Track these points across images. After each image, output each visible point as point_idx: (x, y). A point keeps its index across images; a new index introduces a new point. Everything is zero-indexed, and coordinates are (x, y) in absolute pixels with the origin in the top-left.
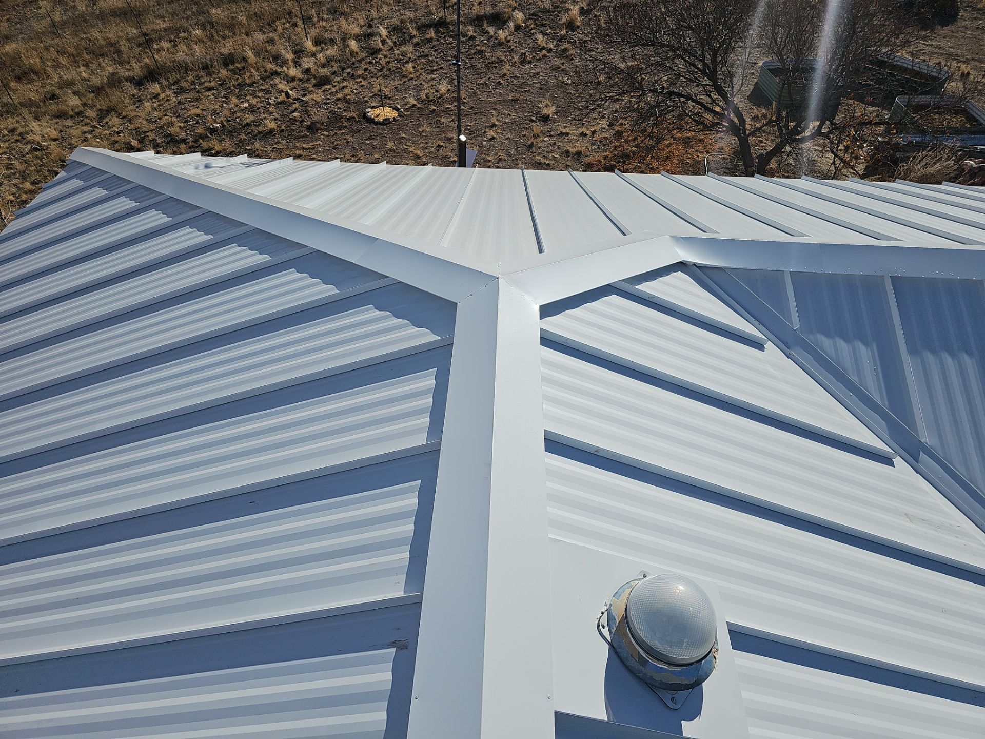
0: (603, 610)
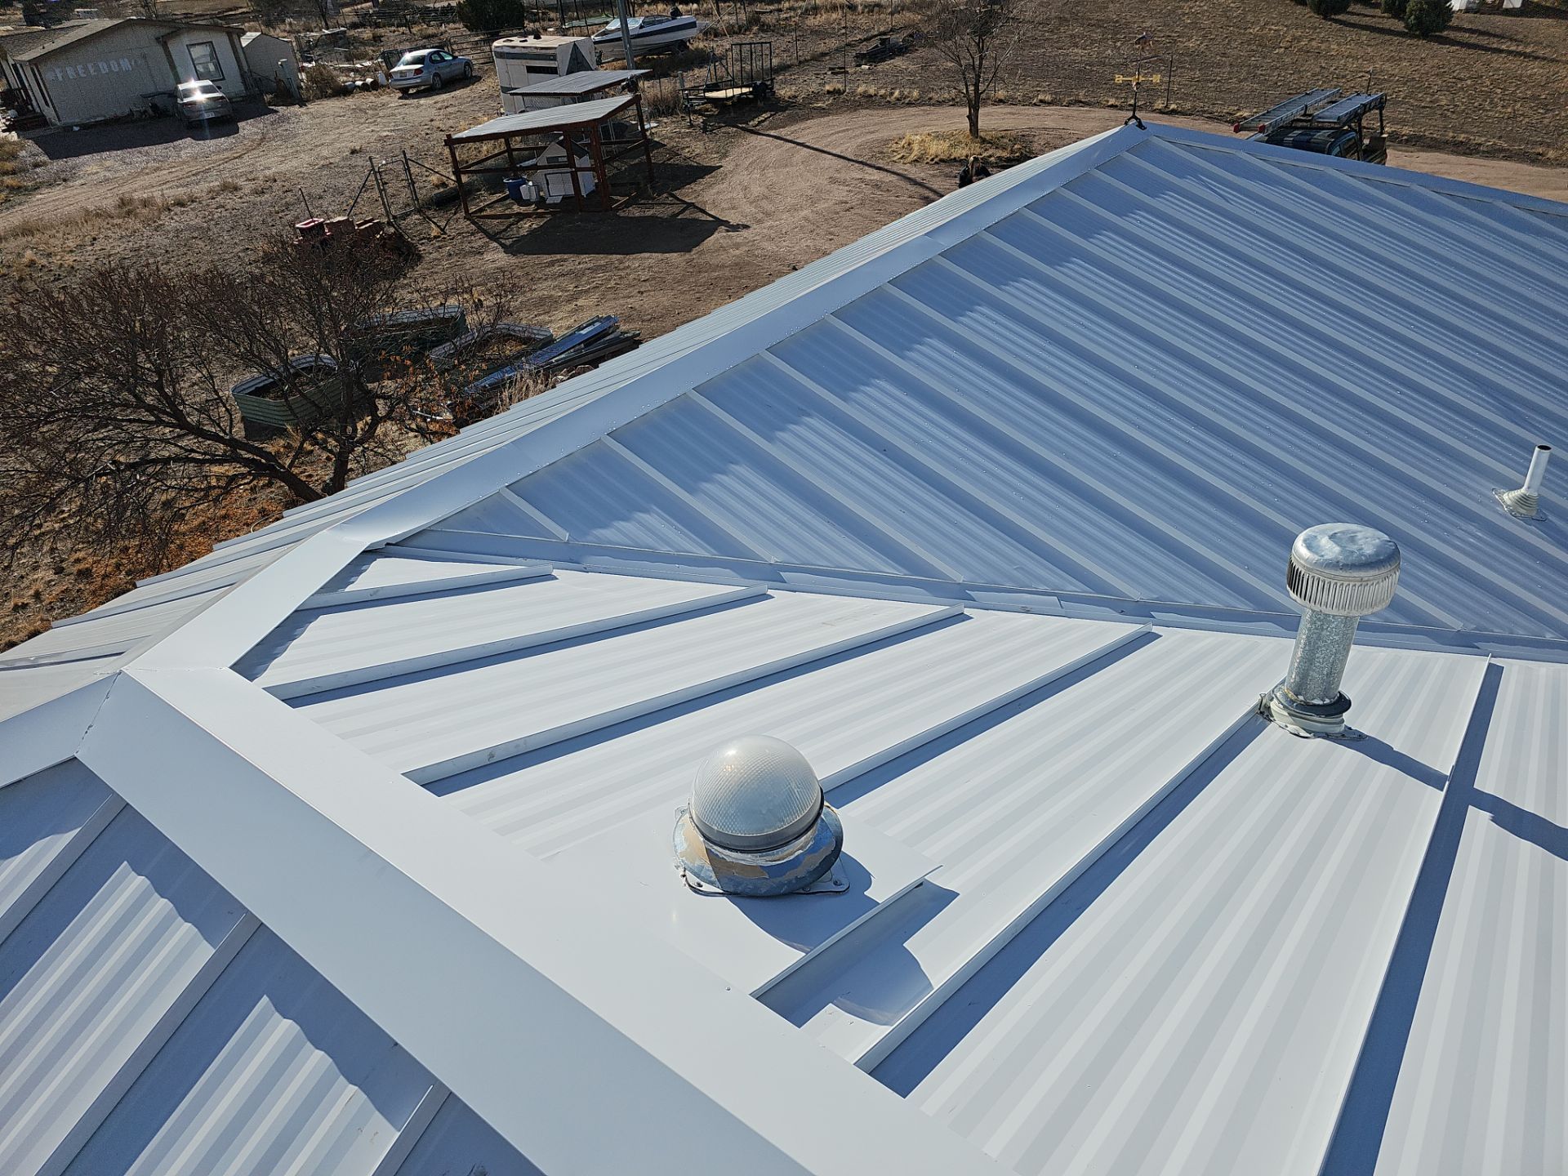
0: (682, 873)
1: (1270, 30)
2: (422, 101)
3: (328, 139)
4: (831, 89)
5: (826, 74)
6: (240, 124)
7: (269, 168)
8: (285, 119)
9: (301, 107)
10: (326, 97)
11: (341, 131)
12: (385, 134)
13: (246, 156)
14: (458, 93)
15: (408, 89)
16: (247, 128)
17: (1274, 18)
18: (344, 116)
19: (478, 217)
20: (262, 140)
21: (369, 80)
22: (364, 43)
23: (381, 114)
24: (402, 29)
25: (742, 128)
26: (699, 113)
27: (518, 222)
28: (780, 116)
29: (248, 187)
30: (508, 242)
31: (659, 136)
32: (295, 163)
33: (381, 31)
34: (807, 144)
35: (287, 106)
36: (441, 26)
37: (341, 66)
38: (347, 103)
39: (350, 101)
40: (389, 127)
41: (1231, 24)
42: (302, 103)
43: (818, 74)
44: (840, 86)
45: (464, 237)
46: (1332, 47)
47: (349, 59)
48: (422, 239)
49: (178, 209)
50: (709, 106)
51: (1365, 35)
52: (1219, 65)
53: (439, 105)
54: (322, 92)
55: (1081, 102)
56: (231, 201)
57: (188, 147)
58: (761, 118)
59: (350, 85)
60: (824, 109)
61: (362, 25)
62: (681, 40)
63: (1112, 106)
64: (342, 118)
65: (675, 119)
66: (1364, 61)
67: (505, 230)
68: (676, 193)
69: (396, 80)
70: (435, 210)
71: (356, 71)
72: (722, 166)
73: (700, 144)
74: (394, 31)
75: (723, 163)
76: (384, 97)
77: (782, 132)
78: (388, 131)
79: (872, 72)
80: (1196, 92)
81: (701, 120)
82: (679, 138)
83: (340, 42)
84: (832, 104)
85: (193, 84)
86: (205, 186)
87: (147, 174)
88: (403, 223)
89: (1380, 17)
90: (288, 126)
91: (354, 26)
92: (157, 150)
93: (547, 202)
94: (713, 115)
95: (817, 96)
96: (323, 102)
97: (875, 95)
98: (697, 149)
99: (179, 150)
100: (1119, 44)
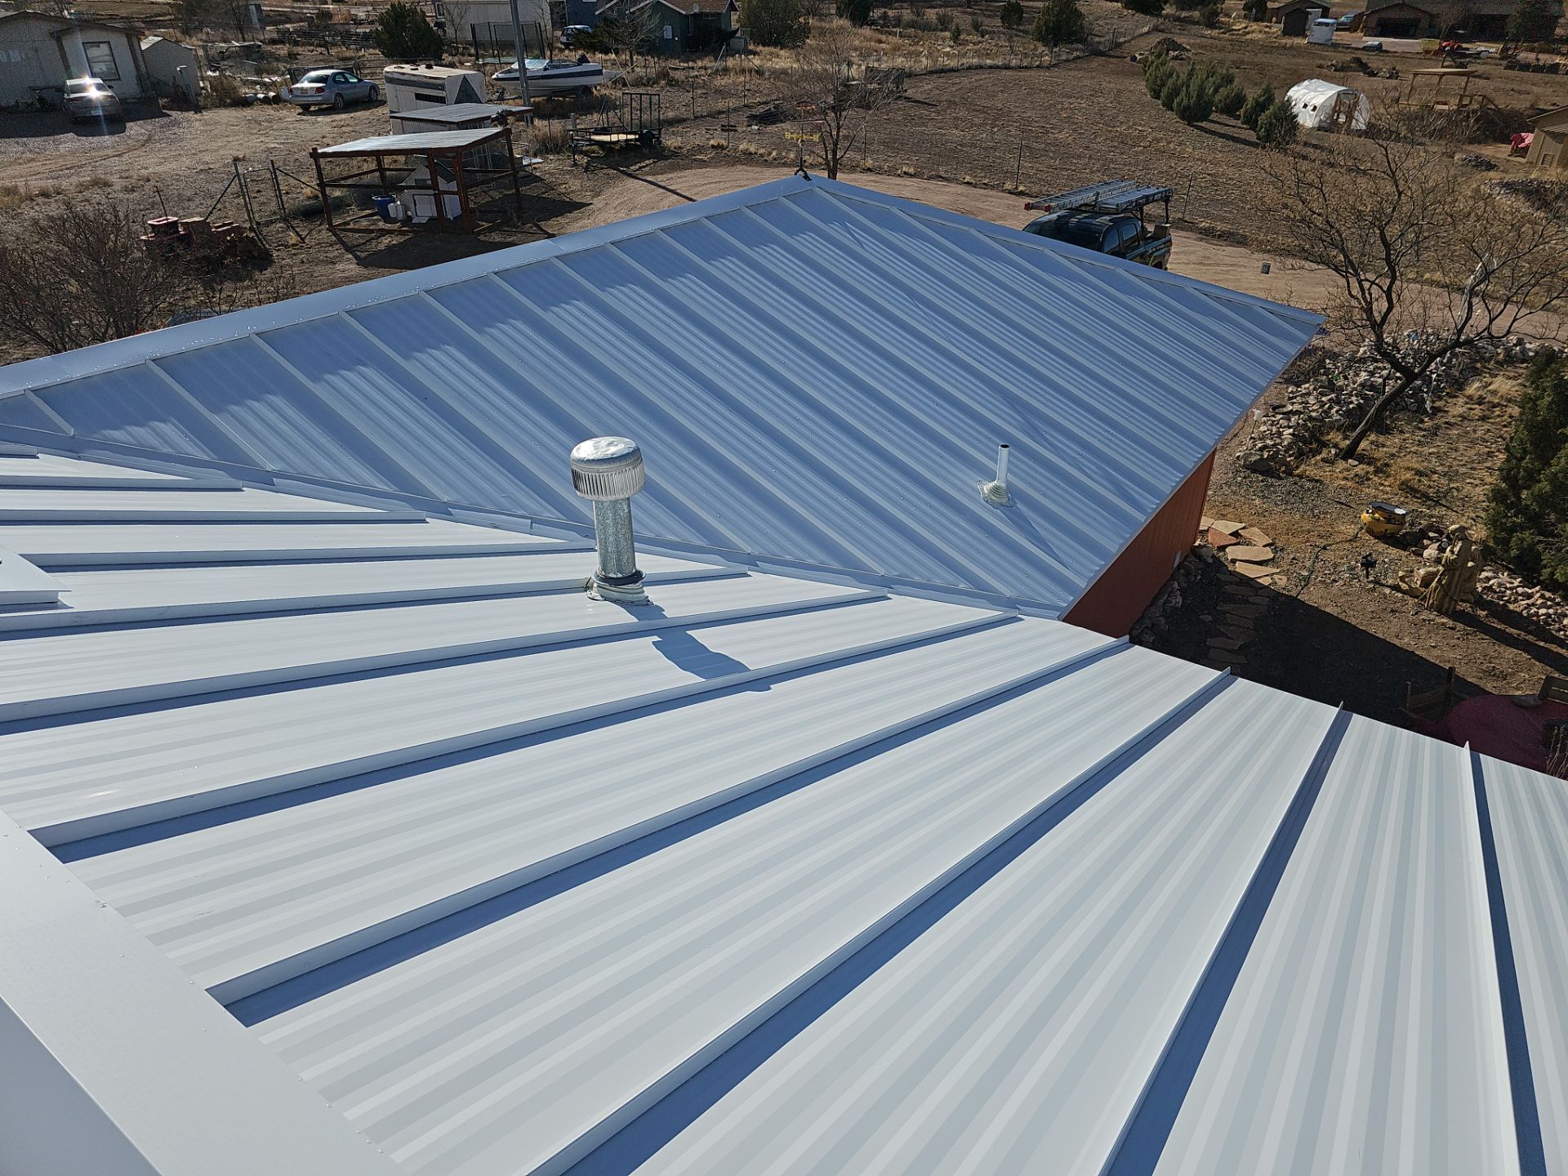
1: (1136, 130)
2: (320, 119)
3: (214, 145)
4: (716, 144)
5: (716, 130)
6: (129, 125)
7: (146, 168)
8: (176, 123)
9: (196, 113)
10: (224, 107)
11: (230, 139)
12: (273, 146)
13: (126, 156)
14: (358, 114)
15: (309, 106)
16: (135, 129)
17: (1143, 120)
18: (236, 126)
19: (340, 230)
20: (146, 141)
21: (272, 94)
22: (278, 59)
23: (275, 127)
24: (320, 50)
25: (623, 172)
26: (586, 154)
27: (379, 237)
28: (661, 163)
29: (118, 184)
30: (363, 255)
31: (541, 171)
32: (174, 165)
33: (299, 49)
34: (678, 191)
35: (182, 111)
36: (361, 50)
37: (249, 78)
38: (244, 114)
39: (248, 113)
40: (279, 139)
41: (1102, 122)
42: (198, 109)
43: (709, 130)
44: (725, 143)
45: (322, 247)
46: (1187, 149)
47: (259, 72)
48: (280, 246)
49: (40, 200)
50: (595, 148)
51: (1220, 142)
52: (1079, 157)
53: (334, 124)
54: (221, 100)
55: (941, 177)
56: (96, 195)
57: (69, 142)
58: (643, 164)
59: (251, 97)
60: (704, 161)
61: (282, 42)
62: (586, 86)
63: (968, 183)
64: (235, 127)
65: (561, 157)
66: (1211, 164)
67: (363, 244)
68: (542, 224)
69: (297, 96)
70: (302, 220)
71: (264, 84)
72: (591, 204)
73: (578, 183)
74: (313, 51)
75: (595, 201)
76: (284, 111)
77: (659, 179)
78: (278, 143)
79: (759, 132)
80: (1049, 178)
81: (586, 161)
82: (560, 174)
83: (254, 56)
84: (713, 158)
85: (87, 80)
86: (74, 180)
87: (20, 164)
88: (265, 230)
89: (1240, 128)
90: (176, 130)
91: (273, 42)
92: (34, 142)
93: (413, 222)
94: (597, 157)
95: (701, 149)
96: (221, 111)
97: (756, 153)
98: (574, 186)
99: (57, 144)
100: (995, 130)
